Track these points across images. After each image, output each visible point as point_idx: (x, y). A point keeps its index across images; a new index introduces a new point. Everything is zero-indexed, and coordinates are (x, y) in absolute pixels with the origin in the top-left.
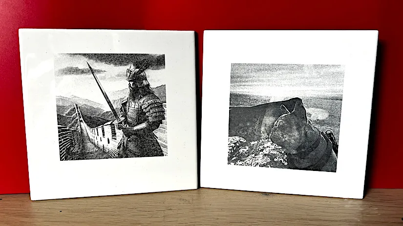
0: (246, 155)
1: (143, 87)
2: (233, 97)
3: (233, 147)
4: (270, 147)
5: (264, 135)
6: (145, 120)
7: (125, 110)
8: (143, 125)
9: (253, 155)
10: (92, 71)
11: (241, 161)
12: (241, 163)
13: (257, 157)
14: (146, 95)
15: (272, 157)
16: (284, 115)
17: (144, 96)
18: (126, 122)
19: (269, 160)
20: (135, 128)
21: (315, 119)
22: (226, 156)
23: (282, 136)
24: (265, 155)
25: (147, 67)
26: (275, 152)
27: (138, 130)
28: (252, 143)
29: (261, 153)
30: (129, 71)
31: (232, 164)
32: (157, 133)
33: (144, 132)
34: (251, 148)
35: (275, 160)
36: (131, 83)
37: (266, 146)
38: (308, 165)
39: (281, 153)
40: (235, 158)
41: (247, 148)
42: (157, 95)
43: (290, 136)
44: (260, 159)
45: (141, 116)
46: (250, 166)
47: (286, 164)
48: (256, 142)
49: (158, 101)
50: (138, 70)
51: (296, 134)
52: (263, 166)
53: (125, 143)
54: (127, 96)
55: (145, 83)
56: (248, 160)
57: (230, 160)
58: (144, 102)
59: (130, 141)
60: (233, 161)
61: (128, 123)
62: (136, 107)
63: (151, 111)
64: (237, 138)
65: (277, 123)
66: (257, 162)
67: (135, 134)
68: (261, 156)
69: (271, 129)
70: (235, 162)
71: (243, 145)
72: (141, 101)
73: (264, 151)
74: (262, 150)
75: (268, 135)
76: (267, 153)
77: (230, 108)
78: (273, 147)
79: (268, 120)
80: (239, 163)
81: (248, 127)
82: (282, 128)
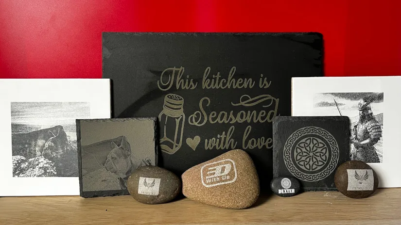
0: (26, 169)
1: (368, 115)
2: (14, 127)
3: (16, 164)
4: (43, 162)
5: (38, 153)
6: (369, 137)
7: (356, 130)
8: (367, 141)
9: (32, 169)
10: (337, 105)
11: (23, 173)
12: (23, 175)
13: (34, 170)
14: (370, 120)
15: (45, 169)
16: (51, 138)
17: (368, 120)
18: (356, 138)
19: (43, 171)
20: (362, 143)
21: (73, 140)
22: (11, 171)
23: (51, 153)
24: (40, 168)
25: (371, 101)
26: (47, 165)
27: (364, 144)
28: (30, 160)
29: (37, 166)
30: (360, 104)
31: (16, 176)
32: (376, 146)
33: (368, 145)
34: (30, 163)
35: (48, 171)
36: (361, 112)
37: (40, 161)
38: (71, 173)
39: (51, 166)
40: (18, 172)
41: (27, 163)
42: (377, 120)
43: (57, 153)
44: (37, 171)
45: (366, 134)
46: (29, 177)
47: (56, 173)
48: (33, 159)
49: (378, 124)
50: (366, 103)
51: (61, 151)
52: (40, 176)
53: (355, 153)
54: (358, 121)
55: (370, 112)
56: (28, 173)
57: (14, 174)
58: (369, 125)
59: (358, 152)
60: (16, 174)
61: (358, 139)
62: (364, 128)
63: (373, 131)
64: (19, 157)
65: (47, 145)
66: (34, 173)
67: (362, 147)
68: (37, 169)
69: (42, 149)
70: (18, 175)
71: (23, 161)
72: (367, 124)
73: (40, 165)
74: (38, 165)
75: (41, 153)
76: (42, 166)
77: (12, 134)
78: (45, 162)
79: (40, 142)
80: (21, 175)
81: (26, 148)
82: (50, 147)
